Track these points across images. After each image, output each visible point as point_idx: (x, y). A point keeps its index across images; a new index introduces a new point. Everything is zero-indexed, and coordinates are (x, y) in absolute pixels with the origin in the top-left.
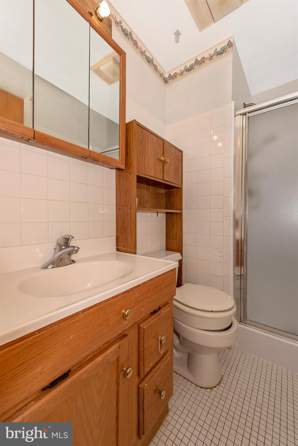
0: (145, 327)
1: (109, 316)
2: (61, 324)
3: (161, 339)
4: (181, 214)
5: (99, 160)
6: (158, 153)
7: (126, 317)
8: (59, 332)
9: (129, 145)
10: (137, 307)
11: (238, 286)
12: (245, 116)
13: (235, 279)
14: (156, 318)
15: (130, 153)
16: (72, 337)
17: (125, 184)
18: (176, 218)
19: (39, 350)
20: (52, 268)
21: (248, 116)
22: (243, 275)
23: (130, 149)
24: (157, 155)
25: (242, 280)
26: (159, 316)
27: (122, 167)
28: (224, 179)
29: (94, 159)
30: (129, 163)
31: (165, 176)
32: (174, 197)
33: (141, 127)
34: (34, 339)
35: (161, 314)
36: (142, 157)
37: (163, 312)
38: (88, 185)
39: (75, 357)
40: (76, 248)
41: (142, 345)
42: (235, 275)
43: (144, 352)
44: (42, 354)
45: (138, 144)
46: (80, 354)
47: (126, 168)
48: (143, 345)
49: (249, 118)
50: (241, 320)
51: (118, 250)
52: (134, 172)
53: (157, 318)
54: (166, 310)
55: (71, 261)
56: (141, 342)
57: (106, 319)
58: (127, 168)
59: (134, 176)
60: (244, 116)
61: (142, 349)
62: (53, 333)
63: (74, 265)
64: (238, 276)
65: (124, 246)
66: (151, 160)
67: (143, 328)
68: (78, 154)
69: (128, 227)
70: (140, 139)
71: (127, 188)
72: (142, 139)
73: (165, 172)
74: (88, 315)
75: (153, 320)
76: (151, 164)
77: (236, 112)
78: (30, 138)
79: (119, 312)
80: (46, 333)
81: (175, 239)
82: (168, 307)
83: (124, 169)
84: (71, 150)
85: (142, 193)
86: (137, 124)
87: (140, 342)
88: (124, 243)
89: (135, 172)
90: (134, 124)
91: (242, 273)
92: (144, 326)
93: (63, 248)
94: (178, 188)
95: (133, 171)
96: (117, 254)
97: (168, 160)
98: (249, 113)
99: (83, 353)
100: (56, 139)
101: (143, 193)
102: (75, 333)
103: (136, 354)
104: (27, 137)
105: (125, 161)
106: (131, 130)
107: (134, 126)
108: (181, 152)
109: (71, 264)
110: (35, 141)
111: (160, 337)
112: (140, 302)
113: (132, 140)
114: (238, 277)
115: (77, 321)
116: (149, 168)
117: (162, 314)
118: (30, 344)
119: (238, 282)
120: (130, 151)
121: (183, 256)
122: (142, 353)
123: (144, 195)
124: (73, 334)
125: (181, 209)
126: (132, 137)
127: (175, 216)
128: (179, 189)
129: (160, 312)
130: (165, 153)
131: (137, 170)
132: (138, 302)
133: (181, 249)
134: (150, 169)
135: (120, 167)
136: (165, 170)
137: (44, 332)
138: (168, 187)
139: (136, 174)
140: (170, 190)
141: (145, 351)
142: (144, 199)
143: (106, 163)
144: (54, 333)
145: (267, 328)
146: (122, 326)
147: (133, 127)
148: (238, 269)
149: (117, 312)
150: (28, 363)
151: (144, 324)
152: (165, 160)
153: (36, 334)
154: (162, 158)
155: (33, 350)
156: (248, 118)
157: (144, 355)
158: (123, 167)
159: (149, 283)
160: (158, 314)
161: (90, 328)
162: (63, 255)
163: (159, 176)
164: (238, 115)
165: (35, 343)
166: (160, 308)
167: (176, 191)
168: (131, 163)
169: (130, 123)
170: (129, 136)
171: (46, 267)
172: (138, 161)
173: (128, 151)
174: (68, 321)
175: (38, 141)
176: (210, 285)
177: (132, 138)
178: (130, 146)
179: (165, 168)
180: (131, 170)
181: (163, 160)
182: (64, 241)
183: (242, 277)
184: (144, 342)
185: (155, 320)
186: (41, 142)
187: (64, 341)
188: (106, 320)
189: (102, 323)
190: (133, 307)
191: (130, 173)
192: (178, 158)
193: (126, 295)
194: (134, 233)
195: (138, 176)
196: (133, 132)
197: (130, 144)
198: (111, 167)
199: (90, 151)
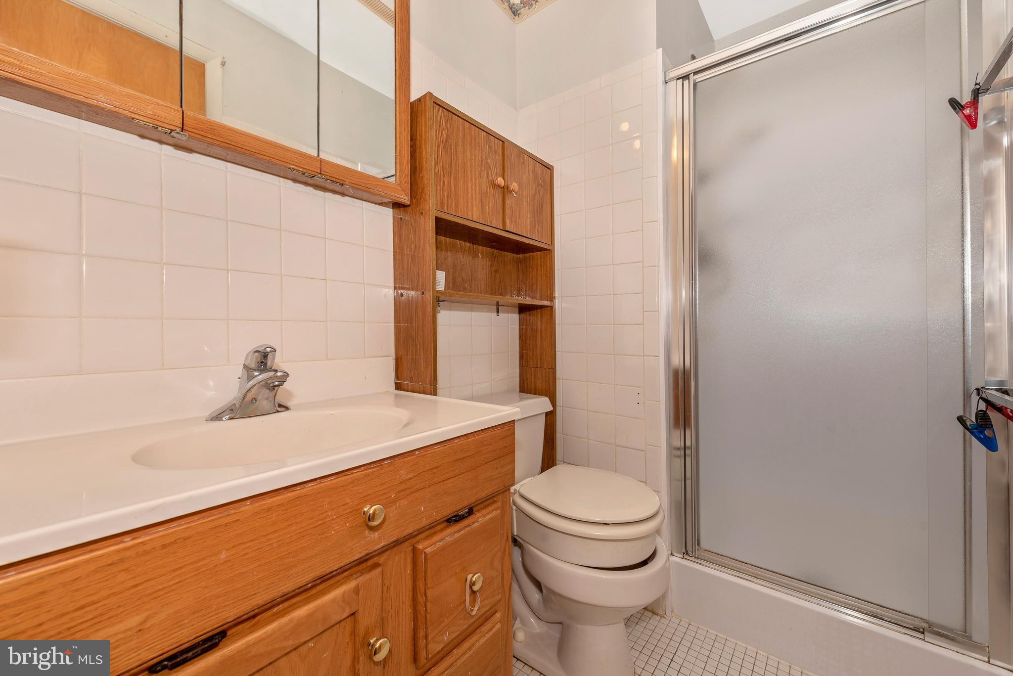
0: (428, 550)
1: (328, 516)
2: (193, 524)
3: (471, 580)
4: (551, 308)
5: (346, 181)
6: (489, 168)
7: (369, 520)
8: (188, 541)
9: (418, 150)
10: (404, 502)
11: (679, 473)
12: (688, 80)
13: (671, 457)
14: (459, 531)
15: (421, 168)
16: (223, 556)
17: (412, 237)
18: (542, 318)
19: (134, 578)
20: (230, 419)
21: (695, 81)
22: (689, 448)
23: (421, 158)
24: (488, 173)
25: (688, 460)
26: (469, 528)
27: (401, 198)
28: (643, 225)
29: (333, 179)
30: (420, 190)
31: (508, 221)
32: (535, 270)
33: (445, 109)
34: (118, 551)
35: (473, 523)
36: (450, 176)
37: (480, 519)
38: (325, 238)
39: (232, 601)
40: (279, 374)
41: (422, 590)
42: (671, 448)
43: (426, 607)
44: (140, 588)
45: (437, 146)
46: (246, 598)
47: (411, 202)
48: (425, 591)
49: (698, 84)
50: (686, 550)
51: (398, 387)
52: (429, 210)
53: (462, 532)
54: (489, 516)
55: (277, 405)
56: (420, 584)
57: (320, 523)
58: (414, 201)
59: (429, 219)
60: (686, 83)
61: (421, 600)
62: (172, 543)
63: (284, 415)
64: (679, 449)
65: (412, 378)
66: (472, 184)
67: (425, 553)
68: (293, 167)
69: (418, 335)
70: (443, 135)
71: (415, 246)
72: (447, 135)
73: (508, 212)
74: (269, 509)
75: (452, 534)
76: (472, 194)
77: (667, 73)
78: (173, 128)
79: (355, 510)
80: (151, 540)
81: (539, 366)
82: (495, 509)
83: (409, 203)
84: (274, 157)
85: (459, 261)
86: (434, 102)
87: (418, 584)
88: (411, 371)
89: (431, 209)
90: (427, 102)
91: (688, 443)
92: (428, 546)
93: (256, 374)
94: (544, 250)
95: (428, 208)
96: (396, 396)
97: (514, 186)
98: (695, 73)
99: (255, 594)
100: (235, 131)
101: (461, 262)
102: (233, 547)
103: (408, 610)
104: (166, 125)
105: (409, 186)
106: (421, 115)
107: (427, 108)
108: (549, 168)
109: (278, 411)
110: (186, 136)
111: (469, 577)
112: (413, 492)
113: (423, 137)
114: (678, 453)
115: (238, 520)
116: (467, 203)
117: (476, 525)
118: (110, 562)
119: (678, 463)
120: (420, 163)
121: (558, 404)
122: (422, 610)
123: (463, 265)
124: (227, 550)
125: (552, 298)
126: (423, 130)
127: (539, 316)
128: (547, 252)
129: (472, 519)
130: (506, 170)
131: (436, 205)
132: (408, 492)
133: (552, 389)
134: (470, 204)
135: (398, 200)
136: (507, 208)
137: (148, 538)
138: (521, 248)
139: (433, 213)
140: (528, 254)
141: (429, 606)
142: (463, 275)
143: (363, 188)
144: (175, 542)
145: (744, 567)
146: (363, 542)
147: (425, 110)
148: (677, 435)
149: (350, 510)
150: (105, 605)
151: (426, 543)
152: (508, 186)
153: (126, 542)
154: (500, 181)
155: (117, 575)
156: (695, 85)
157: (426, 614)
158: (405, 199)
159: (438, 449)
160: (465, 522)
161: (276, 540)
162: (254, 390)
163: (494, 221)
164: (672, 79)
165: (122, 561)
166: (471, 512)
167: (539, 256)
168: (423, 189)
169: (419, 100)
170: (418, 129)
171: (217, 417)
172: (440, 185)
173: (416, 162)
174: (213, 520)
175: (192, 134)
176: (616, 470)
177: (425, 135)
178: (421, 153)
179: (508, 202)
180: (422, 205)
181: (503, 184)
182: (257, 358)
183: (688, 452)
184: (426, 584)
185: (457, 535)
186: (200, 137)
187: (201, 563)
188: (319, 525)
189: (307, 530)
190: (394, 502)
191: (422, 213)
192: (540, 181)
193: (374, 471)
194: (430, 347)
195: (438, 219)
196: (425, 121)
197: (421, 147)
198: (379, 200)
199: (321, 161)
